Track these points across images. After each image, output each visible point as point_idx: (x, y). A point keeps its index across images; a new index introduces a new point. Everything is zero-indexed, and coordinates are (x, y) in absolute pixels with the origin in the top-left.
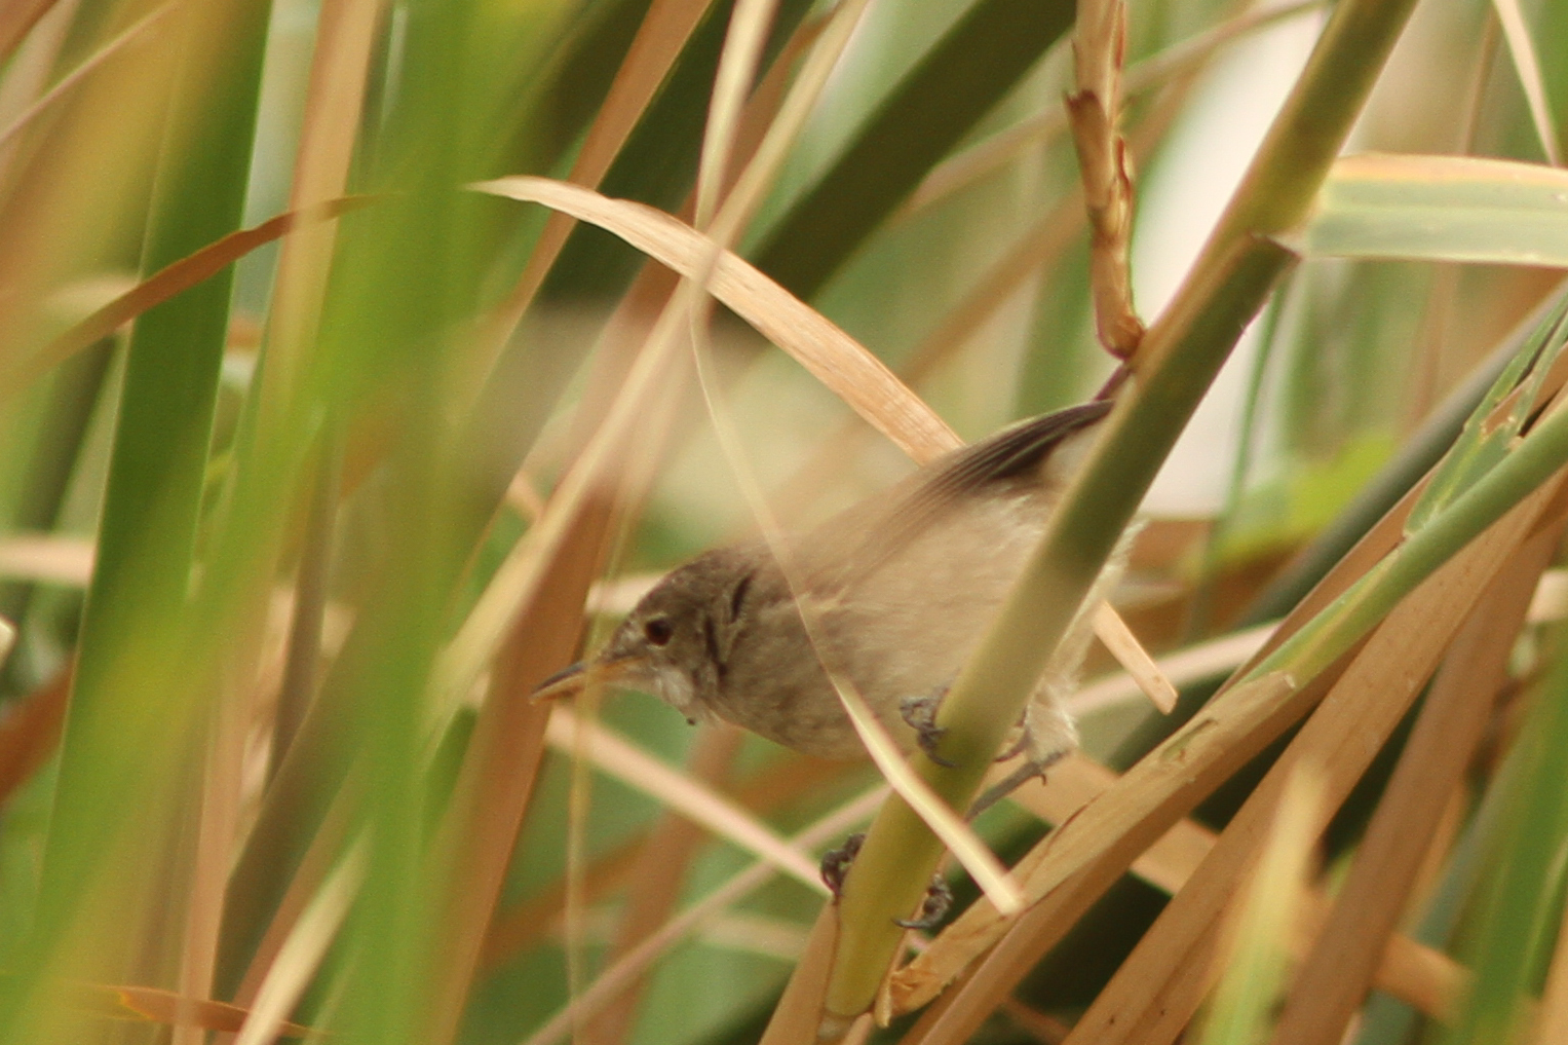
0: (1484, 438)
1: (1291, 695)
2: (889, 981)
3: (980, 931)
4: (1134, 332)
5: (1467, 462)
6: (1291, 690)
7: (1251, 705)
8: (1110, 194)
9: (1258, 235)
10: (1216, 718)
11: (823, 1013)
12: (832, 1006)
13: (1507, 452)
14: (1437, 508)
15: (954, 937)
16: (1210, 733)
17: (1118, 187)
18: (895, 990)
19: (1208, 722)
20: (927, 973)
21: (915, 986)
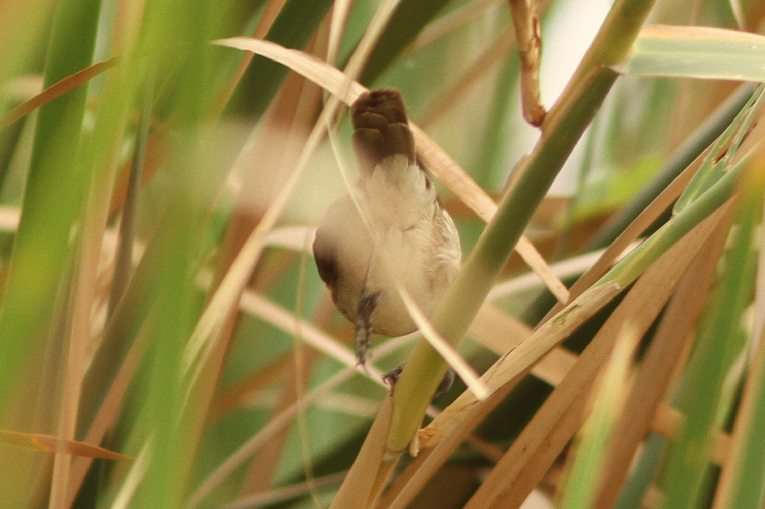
0: (713, 166)
1: (617, 293)
2: (417, 435)
3: (462, 409)
4: (541, 113)
5: (705, 177)
6: (617, 290)
7: (597, 298)
8: (530, 45)
9: (603, 66)
10: (580, 304)
11: (385, 450)
12: (390, 446)
13: (725, 173)
14: (690, 199)
15: (450, 412)
16: (577, 312)
17: (534, 42)
18: (420, 438)
19: (576, 306)
20: (436, 430)
21: (431, 436)
